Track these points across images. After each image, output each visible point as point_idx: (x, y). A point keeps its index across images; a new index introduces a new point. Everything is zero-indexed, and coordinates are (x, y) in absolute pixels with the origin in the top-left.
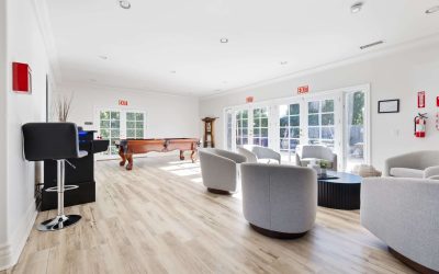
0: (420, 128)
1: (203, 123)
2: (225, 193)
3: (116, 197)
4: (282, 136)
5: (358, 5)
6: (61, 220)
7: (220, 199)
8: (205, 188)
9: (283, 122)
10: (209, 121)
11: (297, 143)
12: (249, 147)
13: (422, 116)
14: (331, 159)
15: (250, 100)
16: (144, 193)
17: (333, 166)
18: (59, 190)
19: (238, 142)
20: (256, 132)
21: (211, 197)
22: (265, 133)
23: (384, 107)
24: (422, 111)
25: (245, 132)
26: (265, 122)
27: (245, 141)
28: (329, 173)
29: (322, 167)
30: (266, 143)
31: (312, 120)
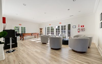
0: (79, 31)
1: (40, 30)
2: (45, 44)
3: (22, 46)
4: (56, 32)
5: (69, 10)
6: (11, 51)
7: (45, 45)
8: (42, 43)
9: (57, 29)
10: (41, 29)
11: (59, 34)
12: (50, 34)
13: (79, 29)
14: (65, 37)
15: (50, 25)
16: (28, 45)
17: (65, 38)
18: (10, 44)
19: (48, 34)
20: (51, 31)
21: (43, 44)
22: (53, 32)
23: (74, 27)
24: (79, 28)
25: (49, 31)
26: (53, 29)
27: (49, 33)
28: (64, 39)
29: (63, 38)
30: (53, 34)
31: (62, 29)
